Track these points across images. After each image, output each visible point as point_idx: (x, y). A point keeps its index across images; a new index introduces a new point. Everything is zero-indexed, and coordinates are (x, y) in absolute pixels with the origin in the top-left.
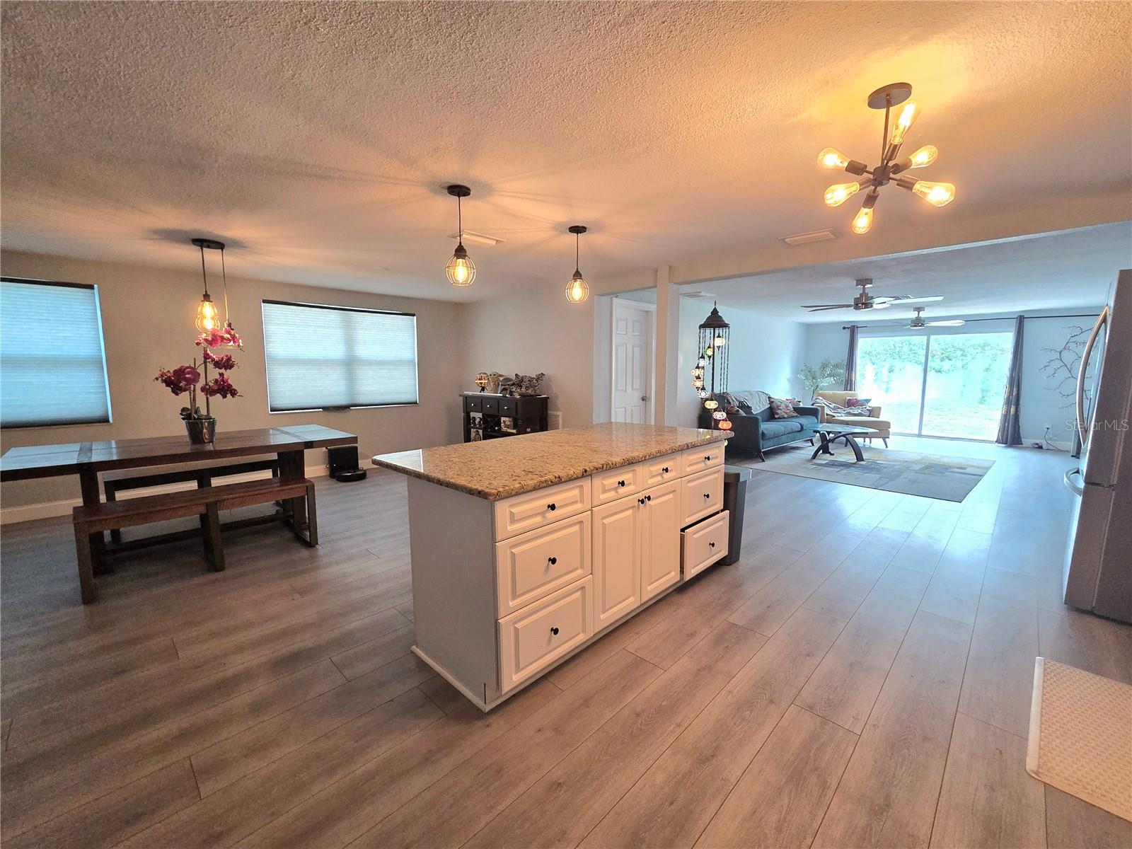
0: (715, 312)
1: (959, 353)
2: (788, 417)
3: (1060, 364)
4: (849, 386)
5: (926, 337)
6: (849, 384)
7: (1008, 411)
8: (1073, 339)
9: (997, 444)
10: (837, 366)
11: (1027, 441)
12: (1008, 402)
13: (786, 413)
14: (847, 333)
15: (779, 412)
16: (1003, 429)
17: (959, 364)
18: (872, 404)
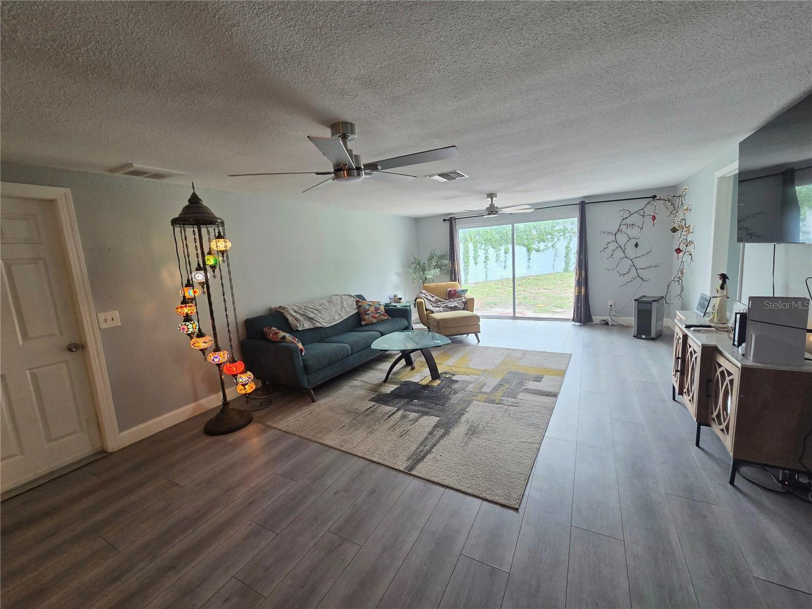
0: (194, 200)
1: (549, 237)
2: (378, 322)
3: (615, 245)
4: (453, 276)
5: (511, 225)
6: (453, 275)
7: (579, 292)
8: (624, 222)
9: (573, 323)
10: (442, 257)
11: (596, 319)
12: (579, 284)
13: (375, 318)
14: (447, 224)
15: (366, 317)
16: (577, 309)
17: (550, 244)
18: (468, 295)
